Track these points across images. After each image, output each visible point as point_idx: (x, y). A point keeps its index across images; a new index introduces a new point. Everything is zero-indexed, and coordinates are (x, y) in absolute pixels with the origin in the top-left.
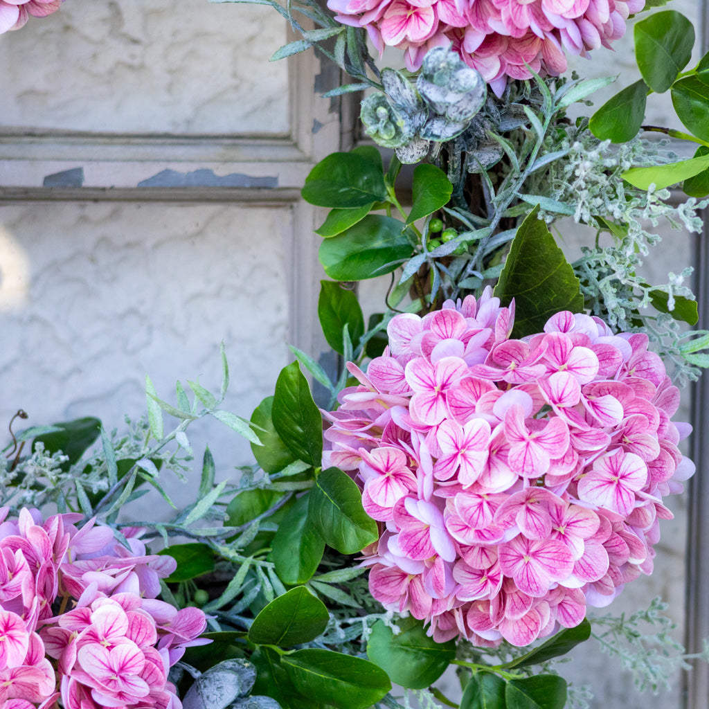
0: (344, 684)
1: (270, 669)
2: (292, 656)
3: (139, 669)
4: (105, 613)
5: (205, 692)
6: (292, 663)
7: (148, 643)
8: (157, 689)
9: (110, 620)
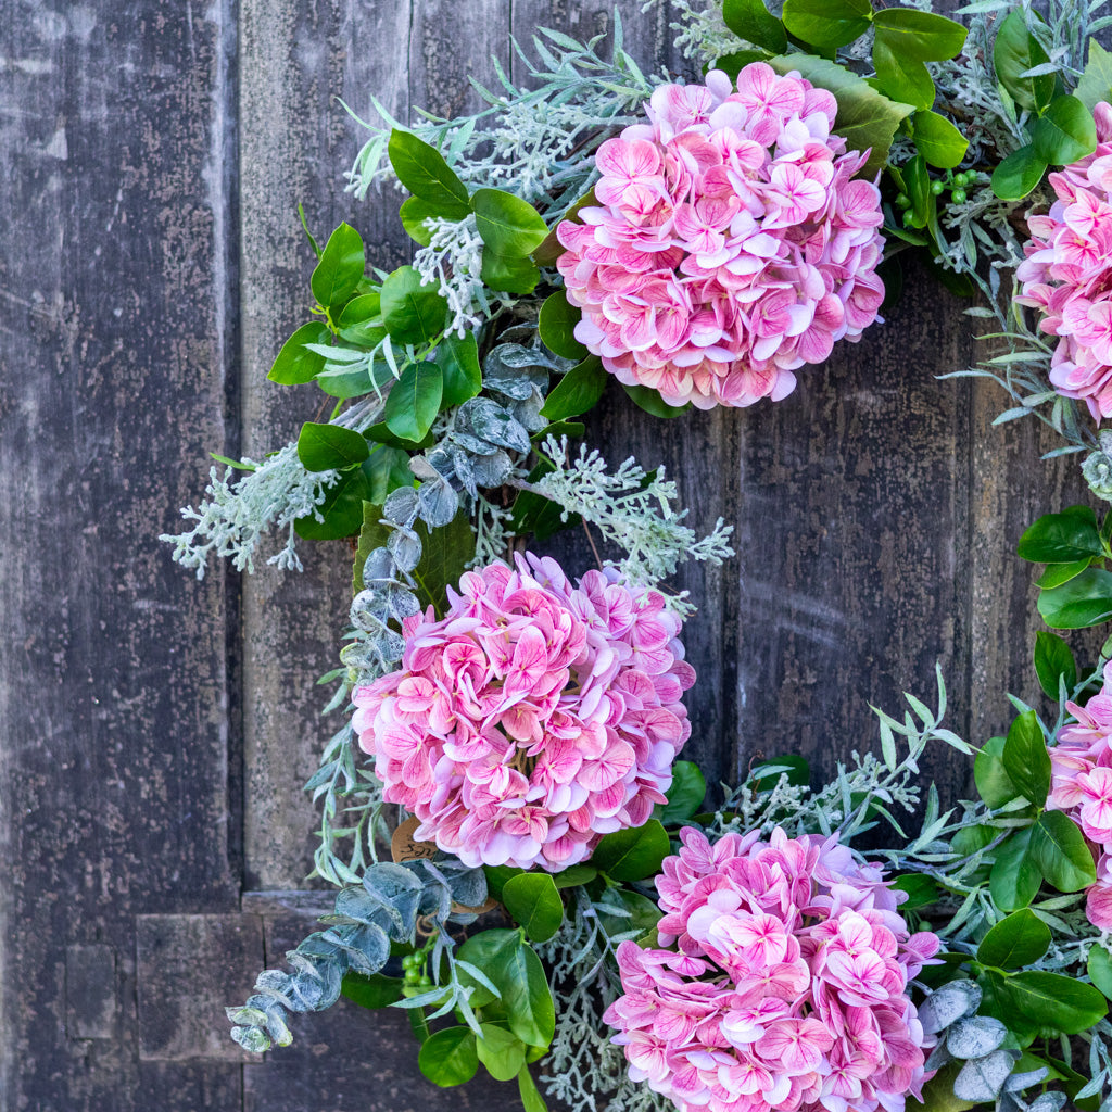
0: (1063, 1006)
1: (995, 992)
2: (1015, 977)
3: (880, 977)
4: (852, 925)
5: (938, 1006)
6: (1015, 984)
7: (889, 955)
8: (895, 996)
9: (856, 932)
